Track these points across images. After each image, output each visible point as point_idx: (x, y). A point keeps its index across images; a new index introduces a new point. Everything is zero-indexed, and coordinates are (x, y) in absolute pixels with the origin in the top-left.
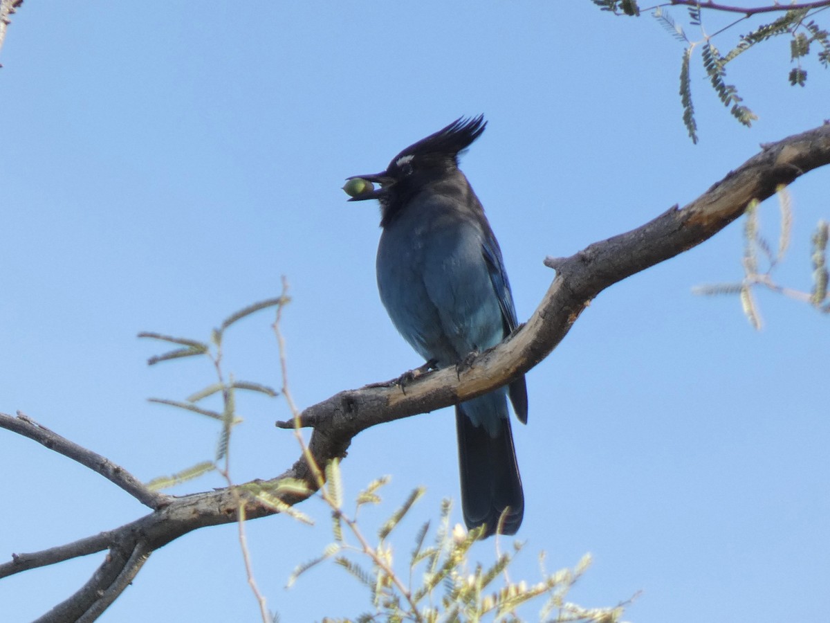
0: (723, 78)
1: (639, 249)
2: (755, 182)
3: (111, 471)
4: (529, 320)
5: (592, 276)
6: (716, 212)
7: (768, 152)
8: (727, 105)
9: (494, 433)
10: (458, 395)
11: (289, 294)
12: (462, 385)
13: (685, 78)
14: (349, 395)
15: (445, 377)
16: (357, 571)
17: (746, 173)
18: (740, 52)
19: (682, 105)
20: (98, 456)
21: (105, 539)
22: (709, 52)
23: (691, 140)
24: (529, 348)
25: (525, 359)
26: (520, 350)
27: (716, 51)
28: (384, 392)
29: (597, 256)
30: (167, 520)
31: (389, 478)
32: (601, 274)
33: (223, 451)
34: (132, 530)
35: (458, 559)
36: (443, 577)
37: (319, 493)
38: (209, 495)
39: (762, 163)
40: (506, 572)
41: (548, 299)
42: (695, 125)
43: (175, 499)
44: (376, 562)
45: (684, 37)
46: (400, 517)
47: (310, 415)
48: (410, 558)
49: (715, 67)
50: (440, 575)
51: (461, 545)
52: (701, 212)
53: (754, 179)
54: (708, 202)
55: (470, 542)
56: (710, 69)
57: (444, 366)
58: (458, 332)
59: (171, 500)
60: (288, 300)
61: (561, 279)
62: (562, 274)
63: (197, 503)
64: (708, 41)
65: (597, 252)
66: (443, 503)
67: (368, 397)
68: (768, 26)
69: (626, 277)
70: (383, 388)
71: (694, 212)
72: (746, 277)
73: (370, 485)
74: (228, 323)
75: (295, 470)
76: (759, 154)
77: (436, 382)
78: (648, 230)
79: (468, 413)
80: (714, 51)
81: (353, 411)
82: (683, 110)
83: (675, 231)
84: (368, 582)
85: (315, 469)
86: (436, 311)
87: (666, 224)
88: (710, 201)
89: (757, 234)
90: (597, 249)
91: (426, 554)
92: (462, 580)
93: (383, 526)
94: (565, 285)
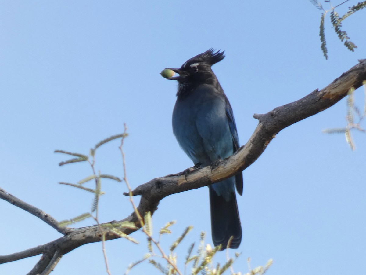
0: (340, 27)
1: (299, 110)
2: (355, 78)
3: (43, 216)
4: (246, 144)
5: (276, 123)
6: (337, 92)
7: (362, 64)
8: (342, 41)
9: (228, 199)
10: (211, 180)
11: (127, 132)
12: (214, 175)
13: (322, 27)
14: (159, 180)
15: (205, 171)
16: (159, 266)
17: (351, 74)
18: (349, 15)
19: (320, 41)
20: (37, 209)
21: (41, 249)
22: (334, 15)
23: (325, 57)
24: (246, 158)
25: (243, 163)
26: (242, 158)
27: (337, 15)
28: (176, 179)
29: (279, 113)
30: (70, 240)
31: (175, 221)
32: (280, 122)
33: (95, 207)
34: (54, 245)
35: (208, 261)
36: (201, 270)
37: (141, 229)
38: (91, 228)
39: (358, 69)
40: (231, 268)
41: (255, 134)
42: (327, 50)
43: (74, 230)
44: (169, 262)
45: (322, 8)
46: (180, 240)
47: (140, 189)
48: (185, 260)
49: (336, 22)
50: (200, 268)
51: (210, 254)
52: (329, 93)
53: (354, 77)
54: (333, 88)
55: (214, 253)
56: (334, 23)
57: (205, 166)
58: (211, 150)
59: (72, 230)
60: (127, 135)
61: (261, 125)
62: (262, 122)
63: (85, 232)
64: (333, 10)
65: (279, 112)
66: (201, 234)
67: (168, 181)
68: (362, 3)
69: (293, 124)
70: (175, 177)
71: (326, 92)
72: (348, 125)
73: (166, 225)
74: (98, 146)
75: (133, 216)
76: (357, 65)
77: (201, 174)
78: (303, 101)
79: (215, 189)
80: (336, 15)
81: (161, 187)
82: (320, 43)
83: (317, 101)
84: (165, 272)
85: (139, 217)
86: (202, 139)
87: (312, 98)
88: (334, 87)
89: (353, 105)
90: (279, 110)
91: (192, 259)
92: (210, 271)
93: (171, 245)
94: (263, 128)
